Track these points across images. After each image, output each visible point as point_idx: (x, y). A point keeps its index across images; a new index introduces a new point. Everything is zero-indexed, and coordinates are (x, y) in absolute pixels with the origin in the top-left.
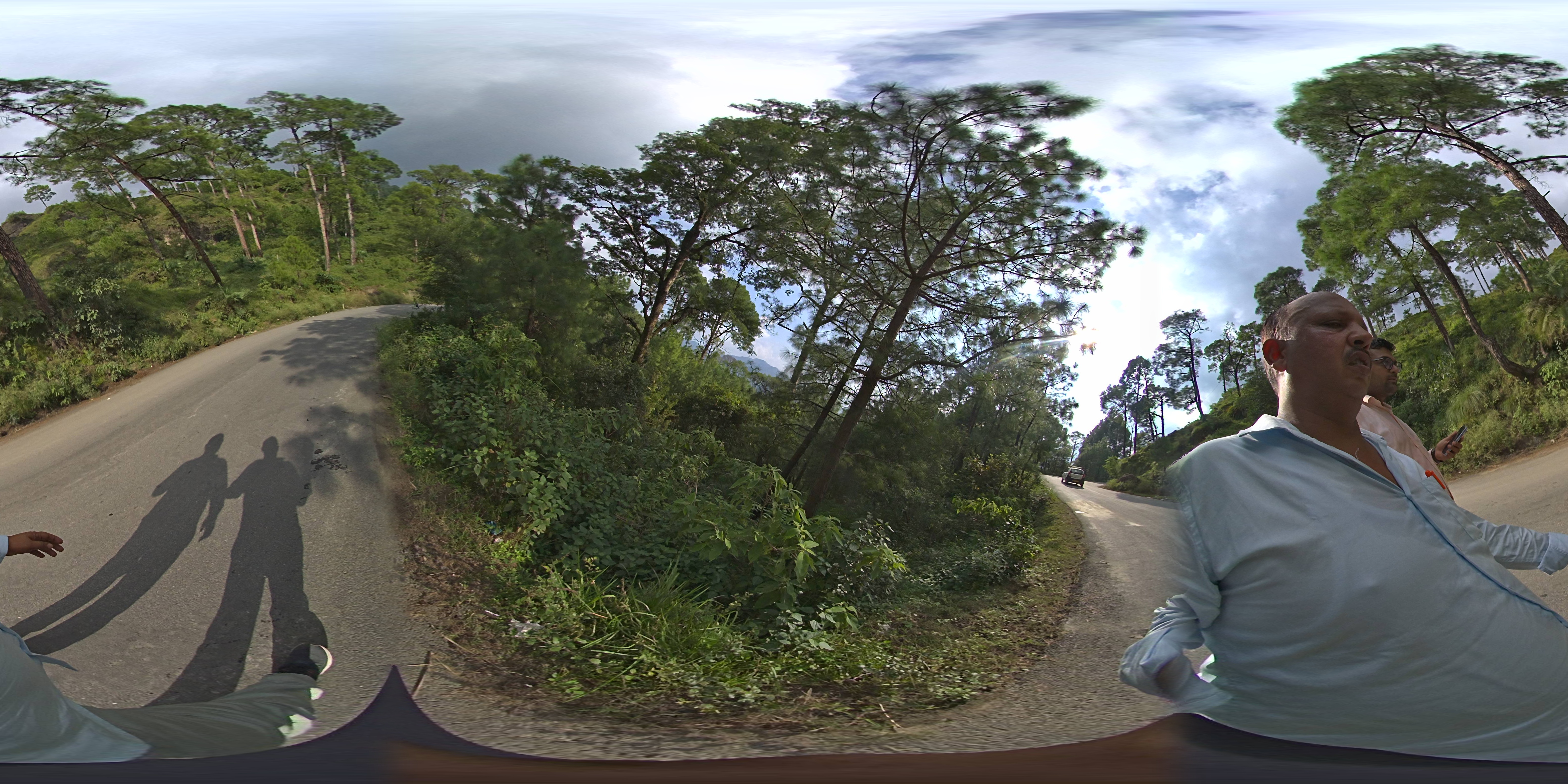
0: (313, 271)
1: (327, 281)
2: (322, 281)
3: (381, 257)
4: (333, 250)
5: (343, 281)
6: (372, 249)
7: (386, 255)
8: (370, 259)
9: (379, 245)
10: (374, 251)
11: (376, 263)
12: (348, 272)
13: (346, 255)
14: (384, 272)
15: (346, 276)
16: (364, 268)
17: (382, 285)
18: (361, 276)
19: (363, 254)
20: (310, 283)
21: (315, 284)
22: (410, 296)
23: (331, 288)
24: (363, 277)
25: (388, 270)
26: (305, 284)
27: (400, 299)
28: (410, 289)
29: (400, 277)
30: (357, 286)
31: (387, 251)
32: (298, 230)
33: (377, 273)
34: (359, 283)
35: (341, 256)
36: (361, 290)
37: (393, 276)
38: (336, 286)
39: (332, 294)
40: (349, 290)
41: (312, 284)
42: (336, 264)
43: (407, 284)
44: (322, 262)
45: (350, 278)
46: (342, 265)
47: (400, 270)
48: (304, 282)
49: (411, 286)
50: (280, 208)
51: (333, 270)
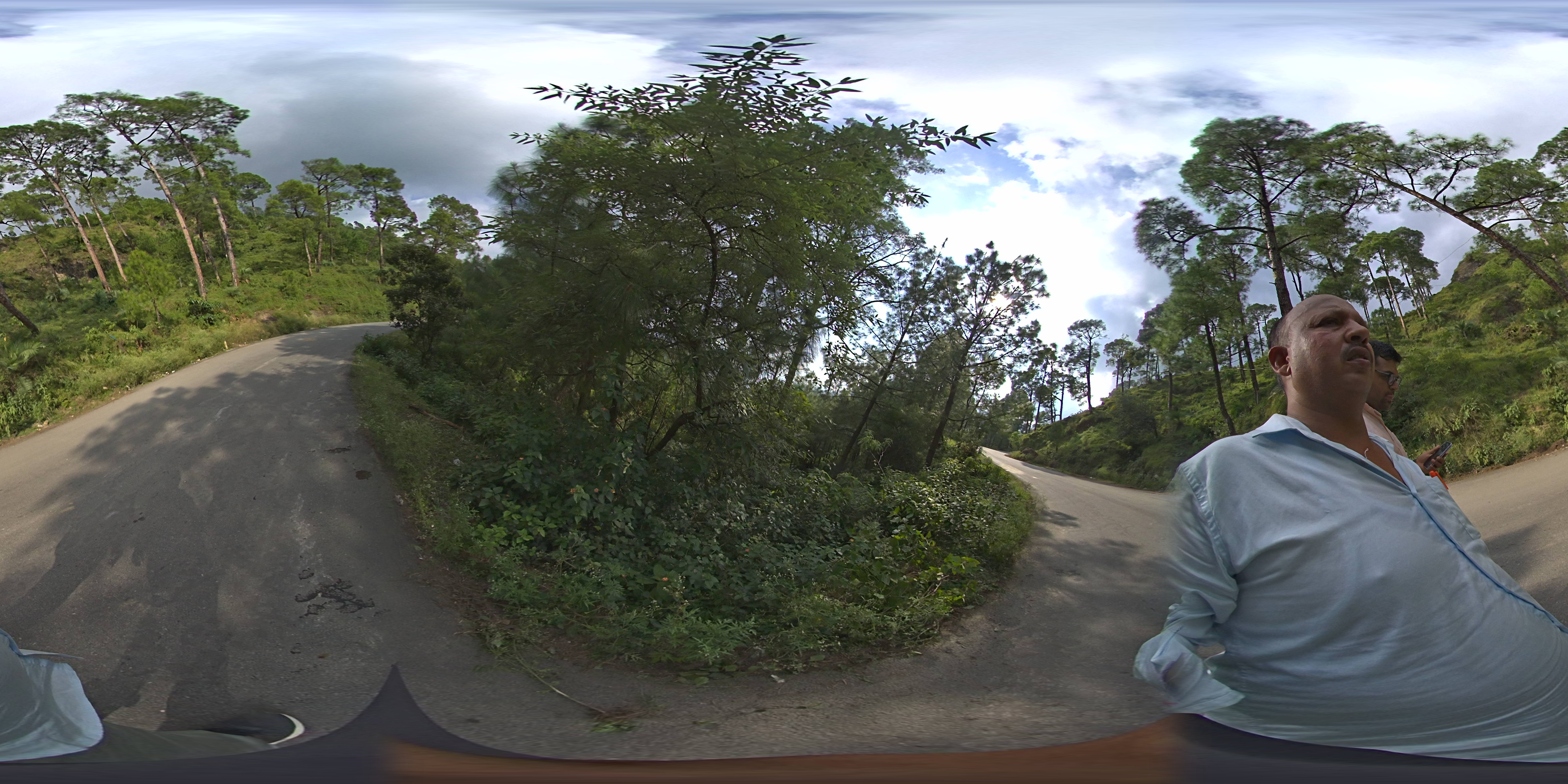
0: (186, 299)
1: (205, 310)
2: (198, 311)
3: (270, 275)
4: (208, 273)
5: (226, 308)
6: (258, 268)
7: (276, 272)
8: (256, 277)
9: (266, 263)
10: (261, 269)
11: (265, 281)
12: (231, 295)
13: (227, 278)
14: (276, 290)
15: (229, 301)
16: (252, 288)
17: (278, 307)
18: (249, 298)
19: (248, 272)
20: (182, 316)
21: (188, 316)
22: (314, 317)
23: (209, 319)
24: (251, 300)
25: (281, 288)
26: (175, 318)
27: (303, 324)
28: (312, 309)
29: (298, 295)
30: (245, 313)
31: (275, 267)
32: (175, 257)
33: (268, 293)
34: (247, 309)
35: (221, 277)
36: (250, 317)
37: (288, 295)
38: (216, 316)
39: (212, 327)
40: (234, 319)
41: (184, 317)
42: (216, 287)
43: (307, 303)
44: (196, 287)
45: (235, 303)
46: (223, 287)
47: (296, 286)
48: (173, 315)
49: (312, 305)
50: (155, 236)
51: (211, 295)
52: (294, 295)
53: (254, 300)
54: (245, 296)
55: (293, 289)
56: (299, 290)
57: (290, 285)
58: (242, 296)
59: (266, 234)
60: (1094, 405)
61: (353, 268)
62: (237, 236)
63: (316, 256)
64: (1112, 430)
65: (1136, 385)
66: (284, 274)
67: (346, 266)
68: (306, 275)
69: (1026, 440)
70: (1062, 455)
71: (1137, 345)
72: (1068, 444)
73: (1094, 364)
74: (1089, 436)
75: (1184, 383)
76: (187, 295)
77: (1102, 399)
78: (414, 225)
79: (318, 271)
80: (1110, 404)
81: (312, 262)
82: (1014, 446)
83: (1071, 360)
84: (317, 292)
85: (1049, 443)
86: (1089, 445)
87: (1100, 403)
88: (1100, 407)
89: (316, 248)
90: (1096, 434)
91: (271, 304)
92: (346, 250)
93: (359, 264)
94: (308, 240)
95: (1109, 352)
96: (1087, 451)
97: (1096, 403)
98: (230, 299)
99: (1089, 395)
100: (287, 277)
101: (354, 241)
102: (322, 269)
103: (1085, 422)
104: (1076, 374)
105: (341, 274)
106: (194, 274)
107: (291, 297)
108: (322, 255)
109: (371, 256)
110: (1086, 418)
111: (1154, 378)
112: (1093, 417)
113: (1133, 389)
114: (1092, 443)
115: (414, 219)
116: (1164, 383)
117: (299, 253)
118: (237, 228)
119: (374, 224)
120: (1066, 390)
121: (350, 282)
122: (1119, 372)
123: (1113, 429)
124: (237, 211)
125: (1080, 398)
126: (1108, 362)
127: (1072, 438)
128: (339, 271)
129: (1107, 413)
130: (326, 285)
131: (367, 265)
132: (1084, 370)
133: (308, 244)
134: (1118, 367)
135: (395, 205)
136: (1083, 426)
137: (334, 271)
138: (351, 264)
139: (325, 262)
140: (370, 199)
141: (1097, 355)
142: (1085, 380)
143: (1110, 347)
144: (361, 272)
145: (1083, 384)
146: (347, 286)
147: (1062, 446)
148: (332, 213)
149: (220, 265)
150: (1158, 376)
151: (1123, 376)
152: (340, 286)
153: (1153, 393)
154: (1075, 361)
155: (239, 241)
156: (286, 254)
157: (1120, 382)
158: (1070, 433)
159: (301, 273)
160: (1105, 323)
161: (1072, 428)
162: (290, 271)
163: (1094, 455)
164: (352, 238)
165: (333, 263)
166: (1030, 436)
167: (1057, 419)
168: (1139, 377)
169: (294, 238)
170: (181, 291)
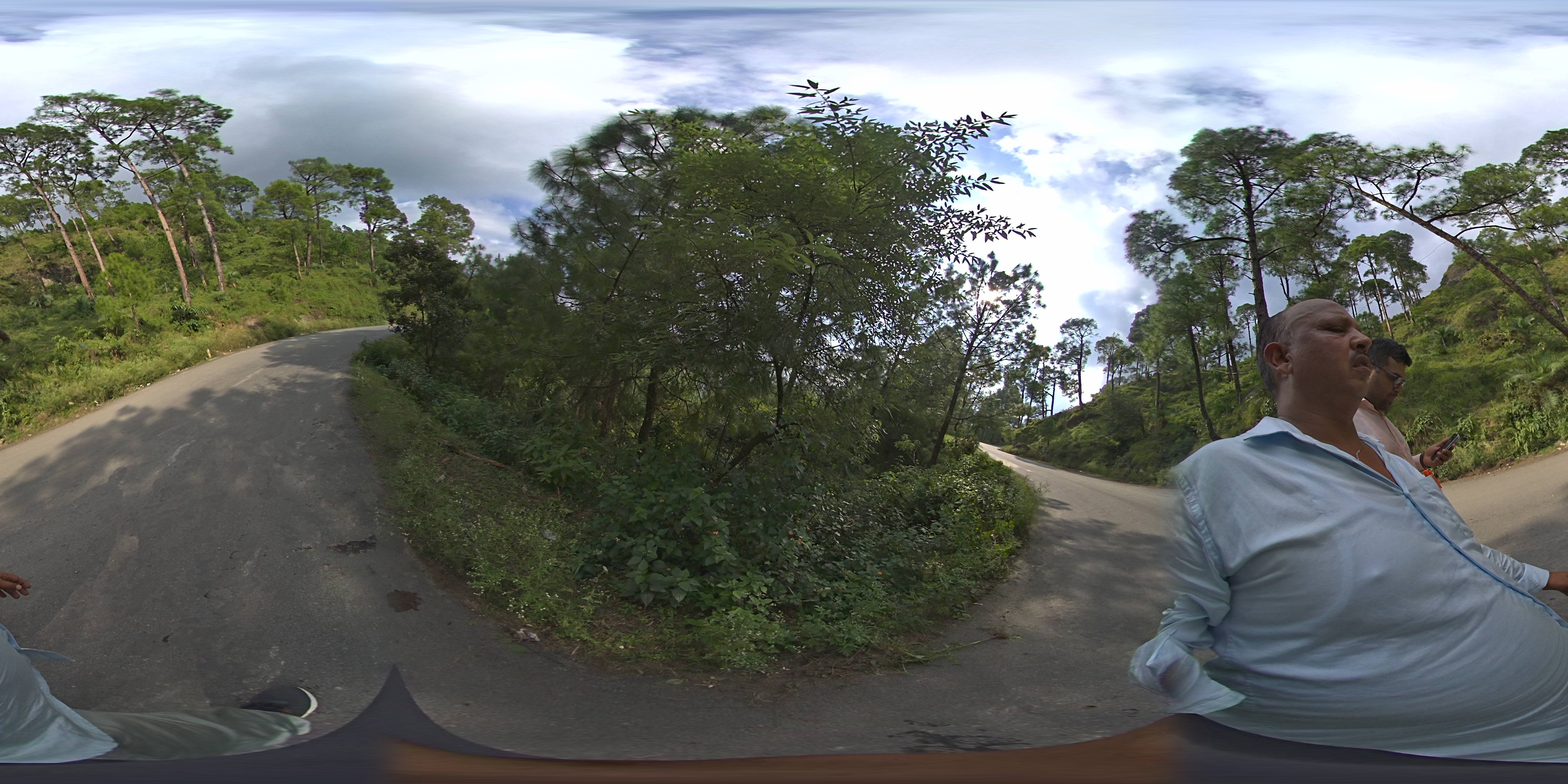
0: (170, 305)
1: (189, 316)
2: (181, 317)
3: (258, 279)
4: (193, 277)
5: (211, 313)
6: (245, 272)
7: (264, 276)
8: (244, 281)
9: (254, 266)
10: (249, 273)
11: (253, 285)
12: (217, 300)
13: (213, 282)
15: (214, 306)
16: (239, 293)
17: (266, 312)
18: (236, 303)
19: (235, 276)
20: (165, 322)
21: (171, 322)
22: (304, 322)
23: (194, 326)
24: (239, 304)
25: (269, 292)
26: (157, 325)
27: (293, 329)
28: (301, 314)
29: (287, 299)
30: (232, 318)
31: (264, 271)
32: (163, 262)
33: (256, 297)
34: (233, 314)
35: (207, 282)
36: (237, 323)
37: (277, 298)
38: (201, 322)
39: (196, 334)
40: (220, 325)
41: (167, 324)
42: (201, 292)
43: (297, 307)
44: (180, 291)
45: (221, 308)
46: (209, 292)
47: (285, 289)
48: (156, 321)
49: (301, 309)
50: (143, 241)
51: (196, 299)
52: (283, 299)
53: (241, 305)
54: (232, 301)
55: (282, 293)
56: (288, 294)
57: (278, 289)
58: (229, 301)
59: (255, 238)
60: (1084, 401)
61: (343, 271)
62: (224, 240)
63: (306, 259)
64: (1101, 426)
65: (1126, 381)
66: (273, 277)
67: (336, 269)
68: (296, 278)
69: (1018, 435)
70: (1053, 450)
71: (1127, 343)
72: (1059, 439)
73: (1085, 362)
74: (1079, 432)
75: (1171, 381)
76: (171, 300)
77: (1092, 396)
78: (404, 226)
79: (307, 274)
80: (1100, 401)
81: (302, 265)
82: (1006, 440)
83: (1062, 358)
84: (307, 295)
85: (1041, 438)
86: (1079, 440)
87: (1090, 399)
88: (1090, 403)
89: (306, 250)
90: (1087, 430)
91: (259, 308)
92: (335, 253)
93: (349, 267)
94: (297, 242)
95: (1100, 350)
96: (1078, 446)
97: (1087, 399)
98: (217, 304)
99: (1079, 391)
100: (275, 280)
101: (344, 244)
102: (312, 273)
103: (1075, 417)
104: (1067, 371)
105: (331, 278)
106: (179, 280)
107: (280, 301)
108: (311, 258)
109: (361, 258)
110: (1077, 414)
111: (1144, 375)
112: (1083, 413)
113: (1123, 386)
114: (1083, 438)
115: (404, 220)
116: (1154, 380)
117: (288, 257)
118: (225, 231)
119: (365, 226)
120: (1057, 387)
121: (341, 285)
122: (1110, 369)
123: (1103, 426)
124: (224, 214)
125: (1071, 394)
126: (1099, 359)
127: (1063, 434)
128: (329, 274)
129: (1097, 409)
130: (316, 288)
131: (357, 267)
132: (1075, 367)
133: (297, 247)
134: (1109, 364)
135: (384, 206)
136: (1074, 422)
137: (324, 274)
138: (341, 266)
139: (314, 264)
140: (359, 200)
141: (1088, 353)
142: (1076, 377)
143: (1101, 344)
144: (351, 275)
145: (1074, 381)
146: (337, 289)
147: (1054, 441)
148: (321, 215)
149: (207, 269)
150: (1148, 373)
151: (1114, 373)
152: (330, 289)
153: (1142, 390)
154: (1066, 359)
155: (227, 245)
156: (275, 258)
157: (1110, 378)
158: (1061, 428)
159: (290, 276)
160: (1097, 322)
161: (1063, 423)
162: (278, 274)
163: (1083, 450)
164: (342, 241)
165: (323, 266)
166: (1022, 431)
167: (1049, 414)
168: (1129, 374)
169: (283, 241)
170: (166, 296)
